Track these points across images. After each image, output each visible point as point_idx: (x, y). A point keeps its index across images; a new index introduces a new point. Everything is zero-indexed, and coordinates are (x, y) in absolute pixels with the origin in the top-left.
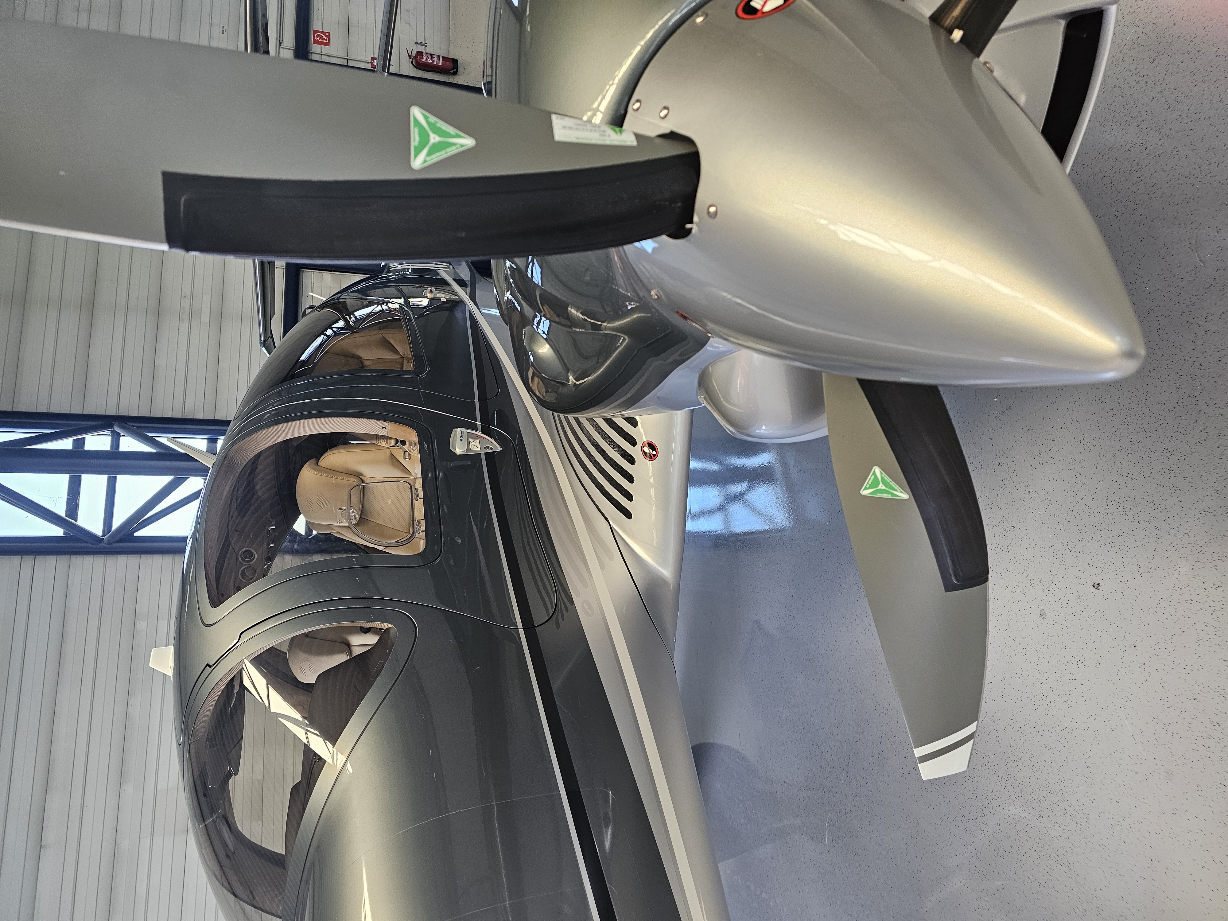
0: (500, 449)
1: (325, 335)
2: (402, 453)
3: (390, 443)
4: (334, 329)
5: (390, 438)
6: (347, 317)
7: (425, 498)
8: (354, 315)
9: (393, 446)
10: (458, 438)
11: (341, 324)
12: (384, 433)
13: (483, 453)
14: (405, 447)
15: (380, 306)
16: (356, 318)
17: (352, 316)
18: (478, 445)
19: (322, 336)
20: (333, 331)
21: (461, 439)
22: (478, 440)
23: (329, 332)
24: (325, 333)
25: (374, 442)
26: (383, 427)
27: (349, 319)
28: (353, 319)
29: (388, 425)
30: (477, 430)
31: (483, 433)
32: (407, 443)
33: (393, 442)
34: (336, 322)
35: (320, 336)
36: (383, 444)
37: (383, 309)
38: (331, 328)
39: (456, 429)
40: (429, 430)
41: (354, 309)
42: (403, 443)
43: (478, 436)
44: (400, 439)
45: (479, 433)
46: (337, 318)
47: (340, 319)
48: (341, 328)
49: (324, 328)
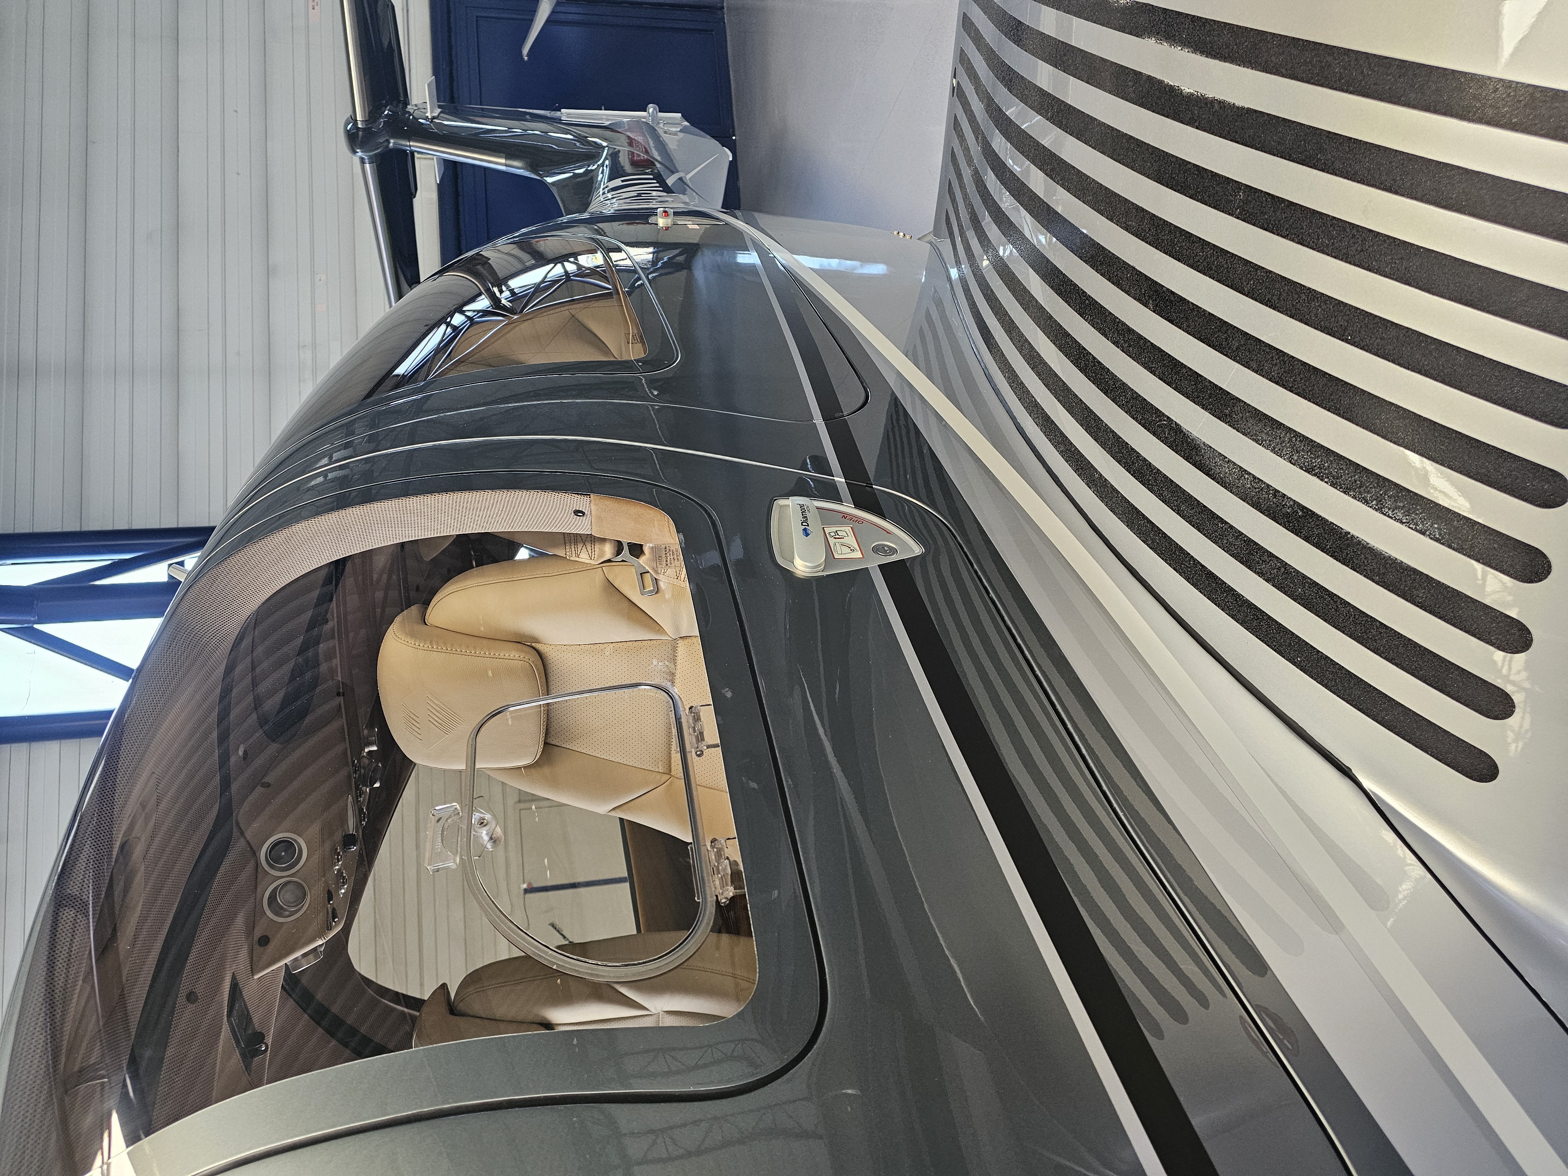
0: (916, 549)
1: (448, 324)
2: (635, 578)
3: (602, 553)
4: (469, 314)
5: (603, 540)
6: (496, 290)
7: (726, 745)
8: (508, 287)
9: (609, 561)
10: (796, 528)
11: (483, 303)
12: (581, 527)
13: (873, 564)
14: (642, 560)
15: (559, 265)
16: (512, 291)
17: (504, 288)
18: (851, 540)
19: (443, 327)
20: (466, 316)
21: (805, 530)
22: (848, 529)
23: (458, 319)
24: (449, 320)
25: (560, 552)
26: (577, 512)
27: (498, 294)
28: (507, 294)
29: (589, 503)
30: (838, 499)
31: (857, 506)
32: (646, 549)
33: (608, 551)
34: (473, 300)
35: (437, 325)
36: (584, 557)
37: (566, 272)
38: (462, 312)
39: (782, 502)
40: (706, 511)
41: (508, 273)
42: (636, 550)
43: (845, 516)
44: (625, 541)
45: (848, 508)
46: (477, 292)
47: (480, 294)
48: (485, 313)
49: (446, 311)
